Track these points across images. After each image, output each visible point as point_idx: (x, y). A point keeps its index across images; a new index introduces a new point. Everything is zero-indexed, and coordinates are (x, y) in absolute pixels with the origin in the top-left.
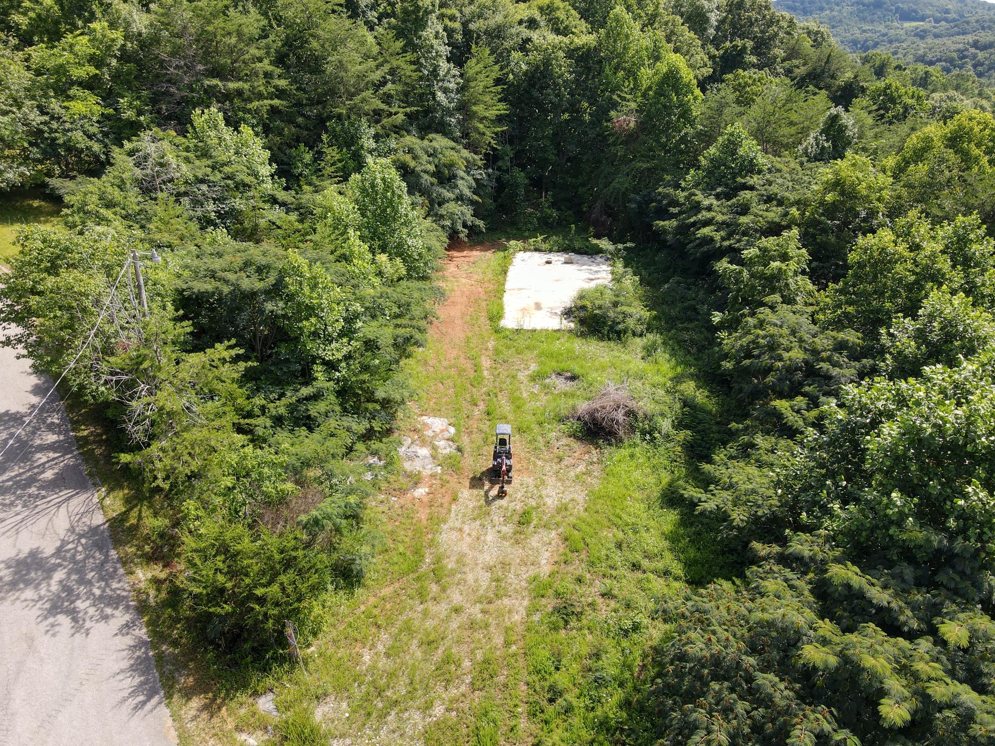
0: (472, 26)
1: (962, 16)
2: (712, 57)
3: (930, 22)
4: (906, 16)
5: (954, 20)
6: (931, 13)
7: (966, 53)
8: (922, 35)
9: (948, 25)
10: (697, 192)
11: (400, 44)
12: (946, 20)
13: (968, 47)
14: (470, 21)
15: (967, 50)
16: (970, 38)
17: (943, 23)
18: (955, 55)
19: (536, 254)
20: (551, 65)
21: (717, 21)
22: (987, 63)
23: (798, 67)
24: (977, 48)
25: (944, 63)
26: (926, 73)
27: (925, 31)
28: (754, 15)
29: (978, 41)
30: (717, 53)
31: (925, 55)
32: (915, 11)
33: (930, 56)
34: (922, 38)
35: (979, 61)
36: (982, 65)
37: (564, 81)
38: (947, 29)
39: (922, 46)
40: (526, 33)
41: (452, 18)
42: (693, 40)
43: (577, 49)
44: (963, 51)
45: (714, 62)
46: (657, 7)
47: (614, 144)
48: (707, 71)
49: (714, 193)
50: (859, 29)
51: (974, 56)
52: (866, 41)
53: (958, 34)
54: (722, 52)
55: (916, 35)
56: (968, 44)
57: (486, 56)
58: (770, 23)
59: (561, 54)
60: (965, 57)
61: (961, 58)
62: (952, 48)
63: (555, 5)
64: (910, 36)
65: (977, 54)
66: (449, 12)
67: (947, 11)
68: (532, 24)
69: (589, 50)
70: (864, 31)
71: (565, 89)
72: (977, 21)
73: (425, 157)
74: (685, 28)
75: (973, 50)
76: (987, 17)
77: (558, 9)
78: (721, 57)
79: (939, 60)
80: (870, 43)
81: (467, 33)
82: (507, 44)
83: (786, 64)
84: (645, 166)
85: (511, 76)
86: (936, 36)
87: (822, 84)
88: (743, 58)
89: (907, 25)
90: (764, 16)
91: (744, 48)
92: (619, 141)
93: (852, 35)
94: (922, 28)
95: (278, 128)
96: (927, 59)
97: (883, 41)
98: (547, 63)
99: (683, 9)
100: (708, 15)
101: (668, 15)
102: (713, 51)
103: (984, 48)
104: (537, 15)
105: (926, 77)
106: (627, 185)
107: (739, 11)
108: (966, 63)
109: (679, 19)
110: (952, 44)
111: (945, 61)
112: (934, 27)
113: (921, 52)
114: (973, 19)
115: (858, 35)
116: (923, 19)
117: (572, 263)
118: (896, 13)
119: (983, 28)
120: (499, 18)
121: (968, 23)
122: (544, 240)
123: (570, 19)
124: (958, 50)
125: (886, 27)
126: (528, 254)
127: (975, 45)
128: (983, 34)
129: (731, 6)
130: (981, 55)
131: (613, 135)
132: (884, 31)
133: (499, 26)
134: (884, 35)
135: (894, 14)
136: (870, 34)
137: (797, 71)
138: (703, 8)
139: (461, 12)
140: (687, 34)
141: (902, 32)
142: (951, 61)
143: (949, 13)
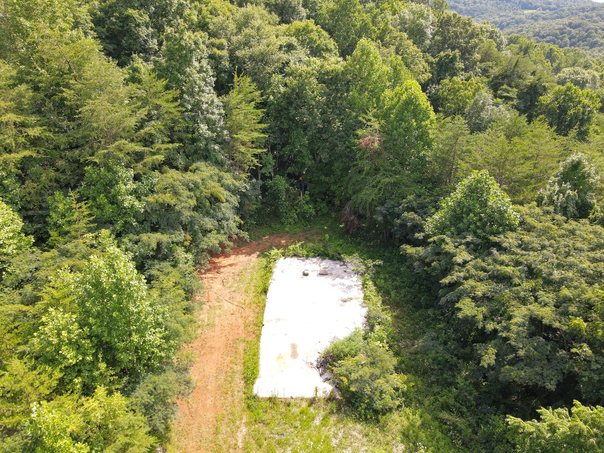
0: (239, 53)
1: (559, 6)
2: (430, 64)
3: (540, 10)
4: (525, 7)
5: (554, 9)
6: (540, 4)
7: (564, 30)
8: (535, 18)
9: (551, 12)
10: (448, 240)
11: (163, 82)
12: (550, 9)
13: (566, 26)
14: (238, 48)
15: (565, 28)
16: (566, 21)
17: (548, 11)
18: (558, 32)
19: (295, 259)
20: (305, 89)
21: (431, 34)
22: (577, 36)
23: (492, 68)
24: (571, 27)
25: (551, 37)
26: (551, 49)
27: (537, 16)
28: (459, 29)
29: (571, 23)
30: (434, 60)
31: (539, 32)
32: (531, 4)
33: (543, 33)
34: (536, 20)
35: (573, 35)
36: (574, 38)
37: (316, 102)
38: (551, 15)
39: (538, 26)
40: (285, 57)
41: (220, 47)
42: (417, 52)
43: (327, 73)
44: (562, 29)
45: (432, 68)
46: (387, 24)
47: (361, 158)
48: (427, 76)
49: (464, 241)
50: (498, 15)
51: (570, 32)
52: (502, 22)
53: (557, 18)
54: (437, 59)
55: (532, 18)
56: (566, 25)
57: (248, 84)
58: (472, 36)
59: (314, 80)
60: (564, 33)
61: (562, 34)
62: (556, 28)
63: (310, 28)
64: (528, 19)
65: (571, 31)
66: (217, 41)
67: (550, 3)
68: (290, 47)
69: (337, 75)
70: (501, 16)
71: (318, 110)
72: (569, 10)
73: (187, 193)
74: (410, 42)
75: (568, 29)
76: (574, 7)
77: (312, 31)
78: (437, 63)
79: (548, 35)
80: (505, 24)
81: (233, 59)
82: (269, 69)
83: (483, 65)
84: (387, 180)
85: (271, 97)
86: (544, 19)
87: (513, 84)
88: (454, 65)
89: (526, 12)
90: (467, 31)
91: (454, 57)
92: (365, 156)
93: (494, 18)
94: (535, 14)
95: (35, 173)
96: (541, 34)
97: (512, 22)
98: (302, 87)
99: (407, 26)
100: (425, 30)
101: (397, 31)
102: (431, 59)
103: (576, 27)
104: (294, 40)
105: (551, 52)
106: (373, 196)
107: (447, 27)
108: (565, 37)
109: (405, 35)
110: (556, 25)
111: (552, 35)
112: (543, 13)
113: (537, 30)
114: (566, 8)
115: (498, 19)
116: (535, 8)
117: (326, 274)
118: (519, 4)
119: (572, 14)
120: (262, 47)
121: (563, 11)
122: (302, 246)
123: (322, 39)
124: (560, 29)
125: (514, 13)
126: (288, 259)
127: (570, 25)
128: (573, 18)
129: (441, 22)
130: (574, 32)
131: (360, 150)
132: (513, 16)
133: (262, 54)
134: (513, 19)
135: (518, 6)
136: (504, 18)
137: (491, 70)
138: (422, 25)
139: (229, 40)
140: (412, 48)
141: (523, 17)
142: (555, 35)
143: (551, 5)
